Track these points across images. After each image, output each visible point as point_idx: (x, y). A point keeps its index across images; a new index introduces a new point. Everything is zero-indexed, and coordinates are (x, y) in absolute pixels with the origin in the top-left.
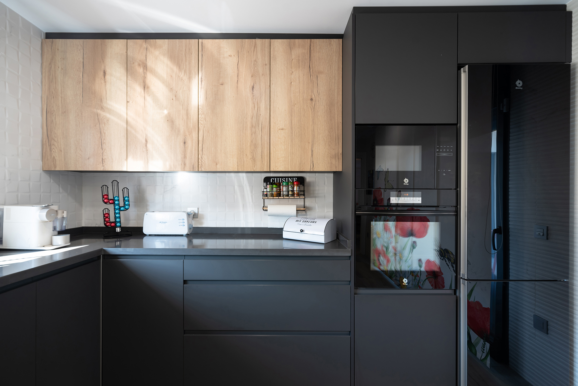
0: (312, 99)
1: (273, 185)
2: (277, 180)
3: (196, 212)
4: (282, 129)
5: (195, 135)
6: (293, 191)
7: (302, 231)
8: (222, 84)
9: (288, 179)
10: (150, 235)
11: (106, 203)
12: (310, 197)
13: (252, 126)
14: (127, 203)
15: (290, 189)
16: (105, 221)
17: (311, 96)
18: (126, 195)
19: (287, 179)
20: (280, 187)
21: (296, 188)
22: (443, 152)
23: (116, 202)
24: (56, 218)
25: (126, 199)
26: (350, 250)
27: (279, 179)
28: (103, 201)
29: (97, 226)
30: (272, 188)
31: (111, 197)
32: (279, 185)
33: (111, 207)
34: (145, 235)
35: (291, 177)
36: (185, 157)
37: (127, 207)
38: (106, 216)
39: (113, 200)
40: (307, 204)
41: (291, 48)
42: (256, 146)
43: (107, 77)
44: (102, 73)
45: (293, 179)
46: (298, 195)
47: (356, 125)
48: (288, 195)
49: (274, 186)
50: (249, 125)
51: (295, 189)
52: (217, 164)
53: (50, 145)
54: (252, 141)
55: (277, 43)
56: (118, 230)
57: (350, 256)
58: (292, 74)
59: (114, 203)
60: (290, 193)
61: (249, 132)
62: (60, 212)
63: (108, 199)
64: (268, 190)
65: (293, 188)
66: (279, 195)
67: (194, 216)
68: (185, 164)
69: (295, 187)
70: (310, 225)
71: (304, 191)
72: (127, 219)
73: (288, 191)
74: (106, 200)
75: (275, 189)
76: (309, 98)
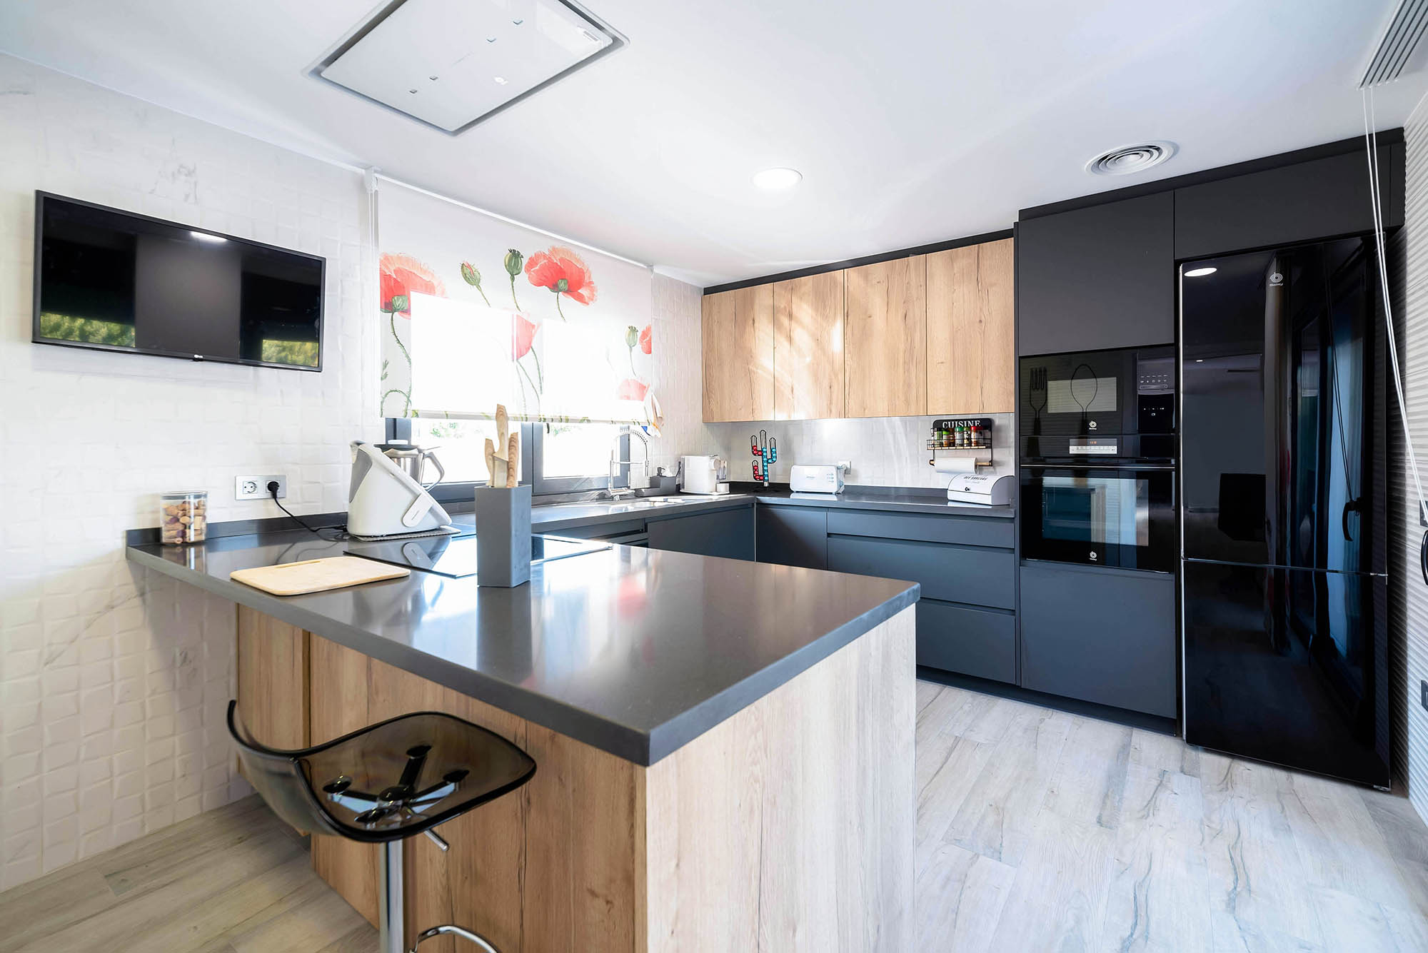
0: (981, 321)
1: (942, 431)
2: (951, 423)
3: (849, 467)
4: (942, 363)
5: (841, 377)
6: (969, 439)
7: (967, 489)
8: (870, 317)
9: (967, 423)
10: (797, 492)
11: (755, 455)
12: (1000, 446)
13: (905, 362)
14: (774, 455)
15: (966, 436)
16: (754, 473)
17: (980, 317)
18: (773, 446)
19: (965, 422)
20: (954, 434)
21: (973, 435)
22: (1151, 383)
23: (765, 454)
24: (720, 468)
25: (773, 450)
26: (1013, 510)
27: (955, 423)
28: (753, 452)
29: (745, 481)
30: (941, 436)
31: (759, 449)
32: (951, 431)
33: (759, 459)
34: (793, 492)
35: (971, 420)
36: (831, 403)
37: (774, 459)
38: (755, 468)
39: (762, 451)
40: (995, 458)
41: (952, 260)
42: (909, 386)
43: (756, 325)
44: (751, 321)
45: (974, 423)
46: (977, 444)
47: (1020, 357)
48: (962, 445)
49: (944, 433)
50: (901, 361)
51: (972, 437)
52: (864, 410)
53: (709, 398)
54: (904, 382)
55: (935, 257)
56: (766, 484)
57: (1013, 518)
58: (953, 293)
59: (762, 455)
60: (966, 441)
61: (901, 370)
62: (722, 462)
63: (756, 450)
64: (936, 438)
65: (970, 435)
66: (951, 444)
67: (847, 472)
68: (831, 411)
69: (973, 433)
70: (978, 483)
71: (991, 439)
72: (774, 474)
73: (963, 439)
74: (756, 451)
75: (944, 437)
76: (978, 320)
